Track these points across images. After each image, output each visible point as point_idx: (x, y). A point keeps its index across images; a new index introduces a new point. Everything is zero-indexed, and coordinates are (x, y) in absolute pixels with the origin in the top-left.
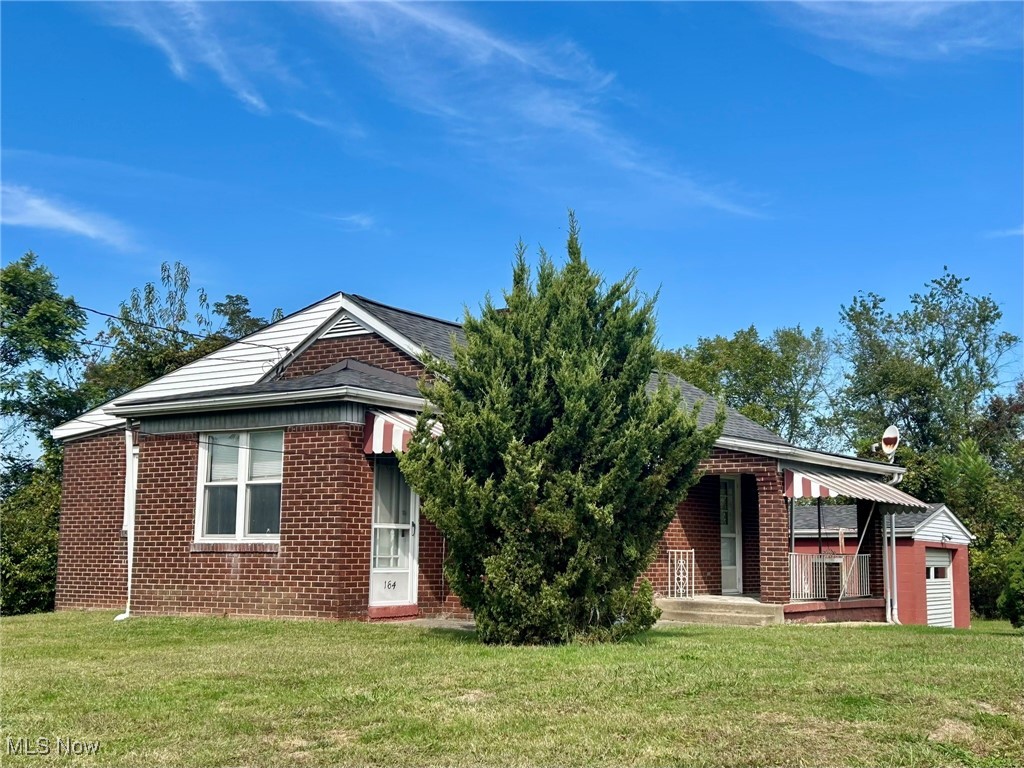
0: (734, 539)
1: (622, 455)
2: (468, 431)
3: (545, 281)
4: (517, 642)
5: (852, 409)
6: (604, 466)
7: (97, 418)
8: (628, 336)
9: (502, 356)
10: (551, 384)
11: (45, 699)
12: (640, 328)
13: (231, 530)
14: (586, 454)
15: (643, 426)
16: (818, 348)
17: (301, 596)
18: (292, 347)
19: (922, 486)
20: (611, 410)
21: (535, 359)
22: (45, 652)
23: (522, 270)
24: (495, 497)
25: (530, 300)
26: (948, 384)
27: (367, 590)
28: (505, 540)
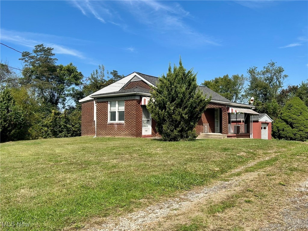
0: (218, 121)
1: (189, 105)
2: (159, 101)
3: (175, 70)
4: (169, 141)
5: (249, 93)
6: (186, 107)
7: (88, 98)
8: (191, 81)
9: (166, 86)
10: (175, 91)
11: (83, 150)
12: (194, 80)
13: (115, 120)
14: (183, 105)
15: (193, 99)
16: (242, 79)
17: (129, 133)
18: (126, 83)
19: (263, 109)
20: (188, 96)
21: (172, 86)
22: (81, 143)
23: (170, 68)
24: (165, 113)
25: (172, 74)
26: (271, 87)
27: (142, 132)
28: (167, 122)
